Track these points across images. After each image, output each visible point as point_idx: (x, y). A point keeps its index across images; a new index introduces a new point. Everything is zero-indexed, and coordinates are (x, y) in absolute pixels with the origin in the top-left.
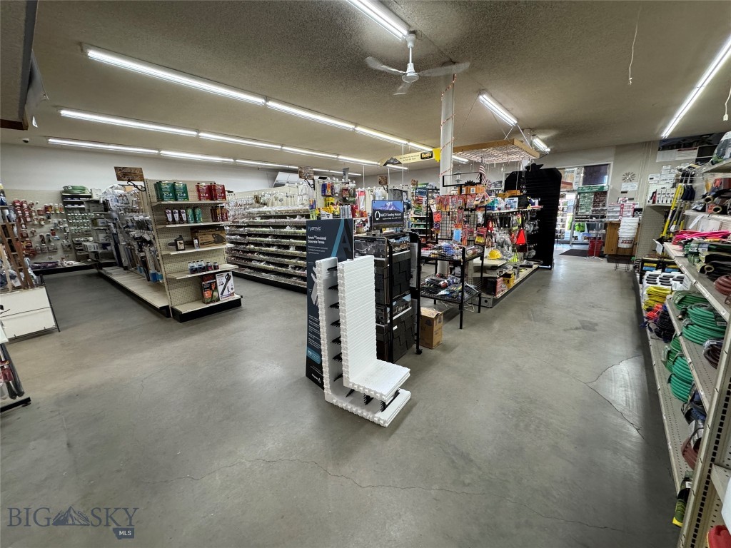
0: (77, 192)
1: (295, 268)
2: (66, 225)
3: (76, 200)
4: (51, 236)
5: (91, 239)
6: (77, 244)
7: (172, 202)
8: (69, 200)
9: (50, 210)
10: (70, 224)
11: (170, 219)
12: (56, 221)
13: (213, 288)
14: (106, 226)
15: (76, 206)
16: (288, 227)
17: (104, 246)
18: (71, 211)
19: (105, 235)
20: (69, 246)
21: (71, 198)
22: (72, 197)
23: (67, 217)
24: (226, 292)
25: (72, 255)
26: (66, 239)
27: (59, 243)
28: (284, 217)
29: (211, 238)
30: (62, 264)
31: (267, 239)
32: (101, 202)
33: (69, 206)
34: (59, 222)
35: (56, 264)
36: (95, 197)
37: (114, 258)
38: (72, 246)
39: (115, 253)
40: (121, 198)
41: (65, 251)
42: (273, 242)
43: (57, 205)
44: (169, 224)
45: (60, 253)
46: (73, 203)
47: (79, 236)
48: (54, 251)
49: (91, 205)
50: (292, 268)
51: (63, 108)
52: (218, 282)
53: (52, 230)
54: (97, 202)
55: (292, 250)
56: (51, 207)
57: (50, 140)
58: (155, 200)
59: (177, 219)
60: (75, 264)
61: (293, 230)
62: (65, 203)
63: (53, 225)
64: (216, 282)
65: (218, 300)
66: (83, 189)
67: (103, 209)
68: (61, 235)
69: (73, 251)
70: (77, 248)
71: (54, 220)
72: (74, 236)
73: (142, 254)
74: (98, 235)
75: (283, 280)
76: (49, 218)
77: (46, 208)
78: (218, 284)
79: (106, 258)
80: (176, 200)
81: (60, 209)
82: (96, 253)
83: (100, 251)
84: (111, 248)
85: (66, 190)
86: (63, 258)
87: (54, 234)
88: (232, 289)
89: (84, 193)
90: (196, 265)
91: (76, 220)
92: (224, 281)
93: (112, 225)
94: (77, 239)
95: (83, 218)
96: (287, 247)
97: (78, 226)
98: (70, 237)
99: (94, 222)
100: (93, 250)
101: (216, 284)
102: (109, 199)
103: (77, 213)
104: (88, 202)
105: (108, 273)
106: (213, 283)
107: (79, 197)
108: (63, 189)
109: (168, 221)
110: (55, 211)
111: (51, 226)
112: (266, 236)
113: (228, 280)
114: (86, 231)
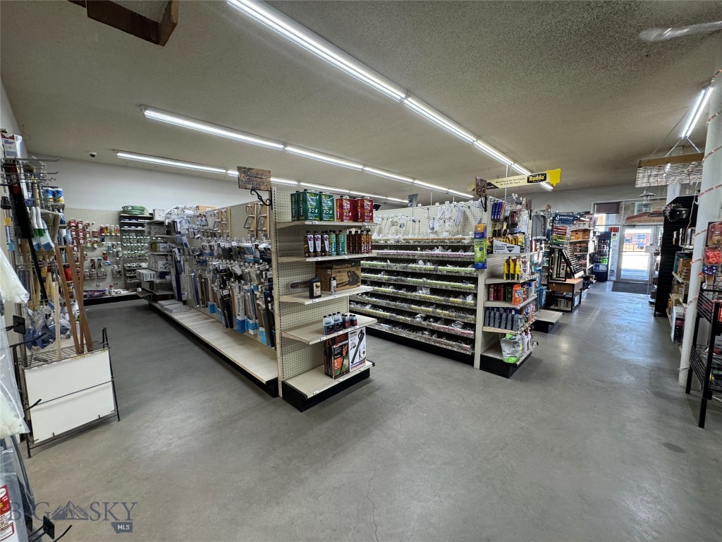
0: (136, 213)
1: (426, 318)
2: (120, 249)
3: (134, 221)
4: (103, 261)
5: (144, 265)
6: (130, 271)
7: (317, 223)
8: (127, 221)
9: (105, 231)
10: (123, 248)
11: (311, 250)
12: (110, 244)
13: (344, 353)
14: (168, 252)
15: (133, 228)
16: (421, 262)
17: (162, 275)
18: (126, 234)
19: (164, 262)
20: (119, 272)
21: (128, 219)
22: (130, 218)
23: (122, 240)
24: (357, 360)
25: (121, 283)
26: (118, 265)
27: (109, 269)
28: (414, 248)
29: (345, 277)
30: (110, 292)
31: (379, 276)
32: (167, 224)
33: (126, 228)
34: (113, 245)
35: (103, 292)
36: (158, 218)
37: (171, 289)
38: (122, 272)
39: (174, 284)
40: (199, 218)
41: (114, 278)
42: (389, 280)
43: (113, 226)
44: (309, 256)
45: (109, 280)
46: (130, 225)
47: (131, 262)
48: (102, 278)
49: (153, 227)
50: (422, 317)
51: (147, 107)
52: (350, 343)
53: (104, 254)
54: (161, 224)
55: (422, 294)
56: (106, 228)
57: (119, 154)
58: (288, 217)
59: (319, 249)
60: (124, 293)
61: (429, 266)
62: (122, 225)
63: (107, 249)
64: (347, 344)
65: (348, 371)
66: (143, 210)
67: (165, 232)
68: (113, 260)
69: (123, 277)
70: (128, 275)
71: (108, 243)
72: (125, 261)
73: (225, 292)
74: (156, 262)
75: (404, 334)
76: (103, 240)
77: (102, 230)
78: (350, 348)
79: (164, 289)
80: (321, 219)
81: (116, 231)
82: (151, 283)
83: (158, 281)
84: (171, 278)
85: (125, 210)
86: (111, 286)
87: (105, 259)
88: (364, 353)
89: (143, 214)
90: (331, 320)
91: (131, 243)
92: (357, 341)
93: (176, 250)
94: (129, 265)
95: (138, 242)
96: (413, 288)
97: (132, 251)
98: (121, 262)
99: (153, 246)
100: (149, 279)
101: (348, 348)
102: (178, 221)
103: (133, 236)
104: (148, 223)
105: (166, 309)
106: (344, 345)
107: (137, 218)
108: (122, 210)
109: (309, 252)
110: (110, 233)
111: (104, 250)
112: (377, 271)
113: (361, 339)
114: (139, 256)
